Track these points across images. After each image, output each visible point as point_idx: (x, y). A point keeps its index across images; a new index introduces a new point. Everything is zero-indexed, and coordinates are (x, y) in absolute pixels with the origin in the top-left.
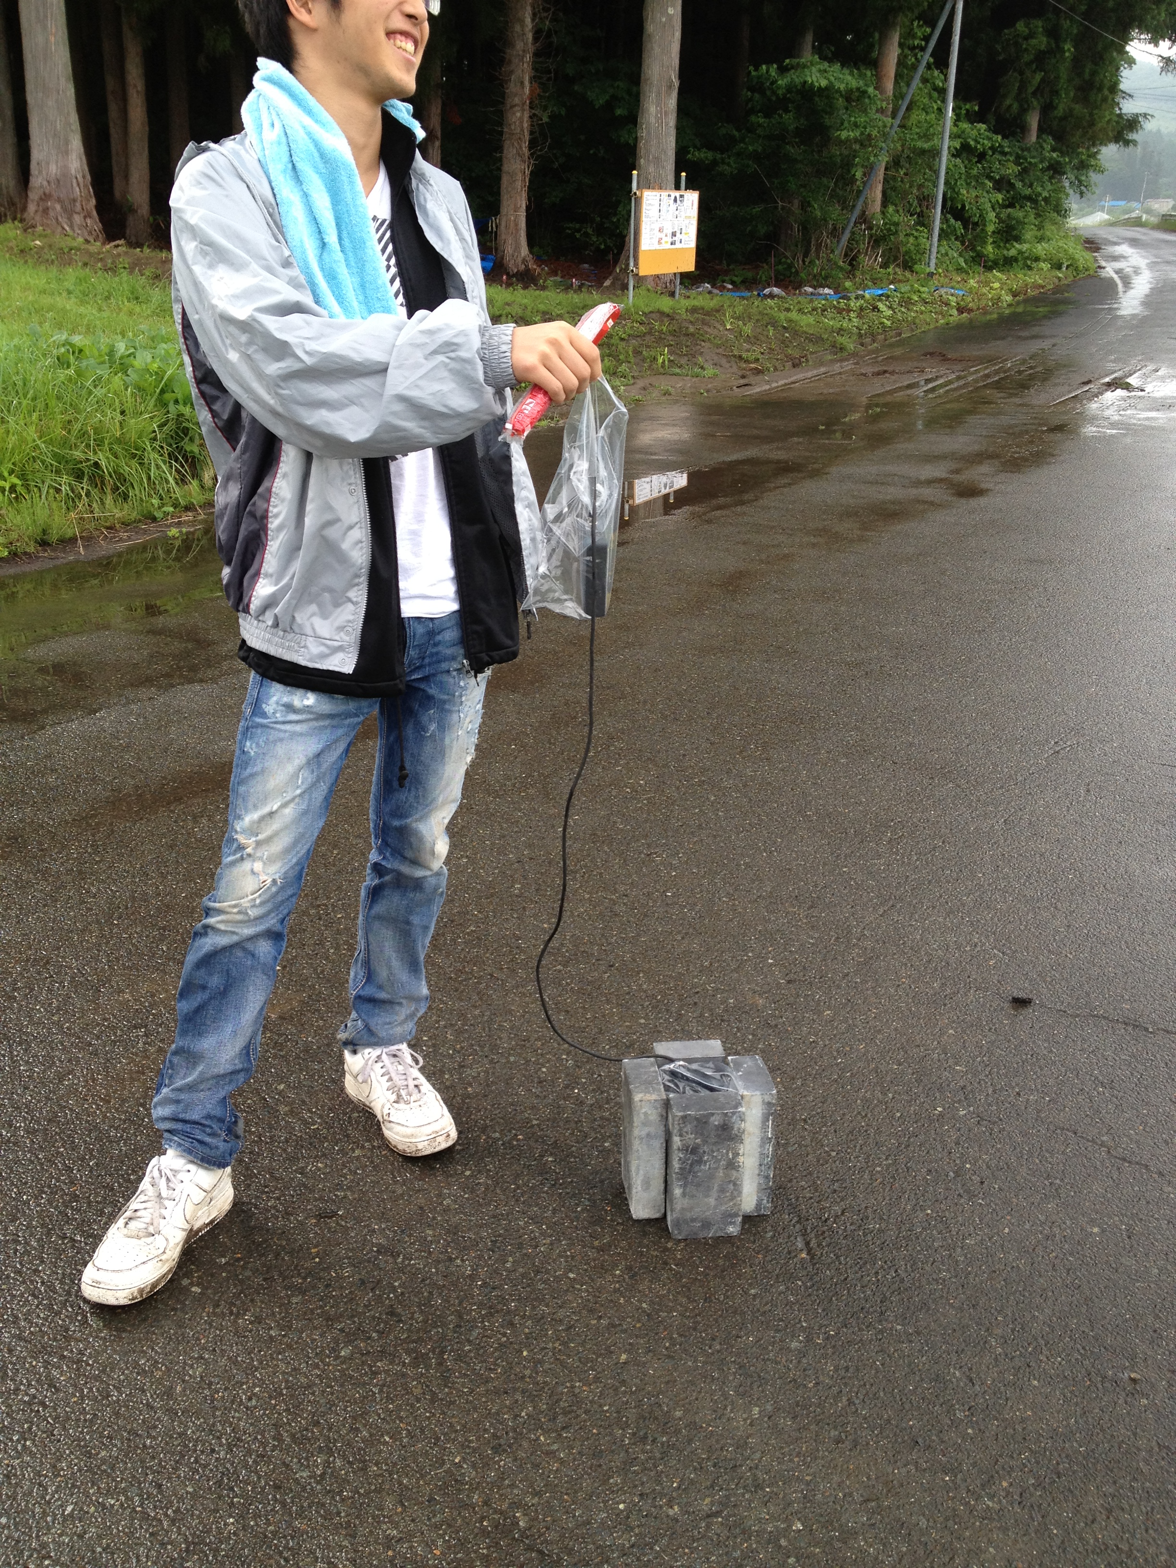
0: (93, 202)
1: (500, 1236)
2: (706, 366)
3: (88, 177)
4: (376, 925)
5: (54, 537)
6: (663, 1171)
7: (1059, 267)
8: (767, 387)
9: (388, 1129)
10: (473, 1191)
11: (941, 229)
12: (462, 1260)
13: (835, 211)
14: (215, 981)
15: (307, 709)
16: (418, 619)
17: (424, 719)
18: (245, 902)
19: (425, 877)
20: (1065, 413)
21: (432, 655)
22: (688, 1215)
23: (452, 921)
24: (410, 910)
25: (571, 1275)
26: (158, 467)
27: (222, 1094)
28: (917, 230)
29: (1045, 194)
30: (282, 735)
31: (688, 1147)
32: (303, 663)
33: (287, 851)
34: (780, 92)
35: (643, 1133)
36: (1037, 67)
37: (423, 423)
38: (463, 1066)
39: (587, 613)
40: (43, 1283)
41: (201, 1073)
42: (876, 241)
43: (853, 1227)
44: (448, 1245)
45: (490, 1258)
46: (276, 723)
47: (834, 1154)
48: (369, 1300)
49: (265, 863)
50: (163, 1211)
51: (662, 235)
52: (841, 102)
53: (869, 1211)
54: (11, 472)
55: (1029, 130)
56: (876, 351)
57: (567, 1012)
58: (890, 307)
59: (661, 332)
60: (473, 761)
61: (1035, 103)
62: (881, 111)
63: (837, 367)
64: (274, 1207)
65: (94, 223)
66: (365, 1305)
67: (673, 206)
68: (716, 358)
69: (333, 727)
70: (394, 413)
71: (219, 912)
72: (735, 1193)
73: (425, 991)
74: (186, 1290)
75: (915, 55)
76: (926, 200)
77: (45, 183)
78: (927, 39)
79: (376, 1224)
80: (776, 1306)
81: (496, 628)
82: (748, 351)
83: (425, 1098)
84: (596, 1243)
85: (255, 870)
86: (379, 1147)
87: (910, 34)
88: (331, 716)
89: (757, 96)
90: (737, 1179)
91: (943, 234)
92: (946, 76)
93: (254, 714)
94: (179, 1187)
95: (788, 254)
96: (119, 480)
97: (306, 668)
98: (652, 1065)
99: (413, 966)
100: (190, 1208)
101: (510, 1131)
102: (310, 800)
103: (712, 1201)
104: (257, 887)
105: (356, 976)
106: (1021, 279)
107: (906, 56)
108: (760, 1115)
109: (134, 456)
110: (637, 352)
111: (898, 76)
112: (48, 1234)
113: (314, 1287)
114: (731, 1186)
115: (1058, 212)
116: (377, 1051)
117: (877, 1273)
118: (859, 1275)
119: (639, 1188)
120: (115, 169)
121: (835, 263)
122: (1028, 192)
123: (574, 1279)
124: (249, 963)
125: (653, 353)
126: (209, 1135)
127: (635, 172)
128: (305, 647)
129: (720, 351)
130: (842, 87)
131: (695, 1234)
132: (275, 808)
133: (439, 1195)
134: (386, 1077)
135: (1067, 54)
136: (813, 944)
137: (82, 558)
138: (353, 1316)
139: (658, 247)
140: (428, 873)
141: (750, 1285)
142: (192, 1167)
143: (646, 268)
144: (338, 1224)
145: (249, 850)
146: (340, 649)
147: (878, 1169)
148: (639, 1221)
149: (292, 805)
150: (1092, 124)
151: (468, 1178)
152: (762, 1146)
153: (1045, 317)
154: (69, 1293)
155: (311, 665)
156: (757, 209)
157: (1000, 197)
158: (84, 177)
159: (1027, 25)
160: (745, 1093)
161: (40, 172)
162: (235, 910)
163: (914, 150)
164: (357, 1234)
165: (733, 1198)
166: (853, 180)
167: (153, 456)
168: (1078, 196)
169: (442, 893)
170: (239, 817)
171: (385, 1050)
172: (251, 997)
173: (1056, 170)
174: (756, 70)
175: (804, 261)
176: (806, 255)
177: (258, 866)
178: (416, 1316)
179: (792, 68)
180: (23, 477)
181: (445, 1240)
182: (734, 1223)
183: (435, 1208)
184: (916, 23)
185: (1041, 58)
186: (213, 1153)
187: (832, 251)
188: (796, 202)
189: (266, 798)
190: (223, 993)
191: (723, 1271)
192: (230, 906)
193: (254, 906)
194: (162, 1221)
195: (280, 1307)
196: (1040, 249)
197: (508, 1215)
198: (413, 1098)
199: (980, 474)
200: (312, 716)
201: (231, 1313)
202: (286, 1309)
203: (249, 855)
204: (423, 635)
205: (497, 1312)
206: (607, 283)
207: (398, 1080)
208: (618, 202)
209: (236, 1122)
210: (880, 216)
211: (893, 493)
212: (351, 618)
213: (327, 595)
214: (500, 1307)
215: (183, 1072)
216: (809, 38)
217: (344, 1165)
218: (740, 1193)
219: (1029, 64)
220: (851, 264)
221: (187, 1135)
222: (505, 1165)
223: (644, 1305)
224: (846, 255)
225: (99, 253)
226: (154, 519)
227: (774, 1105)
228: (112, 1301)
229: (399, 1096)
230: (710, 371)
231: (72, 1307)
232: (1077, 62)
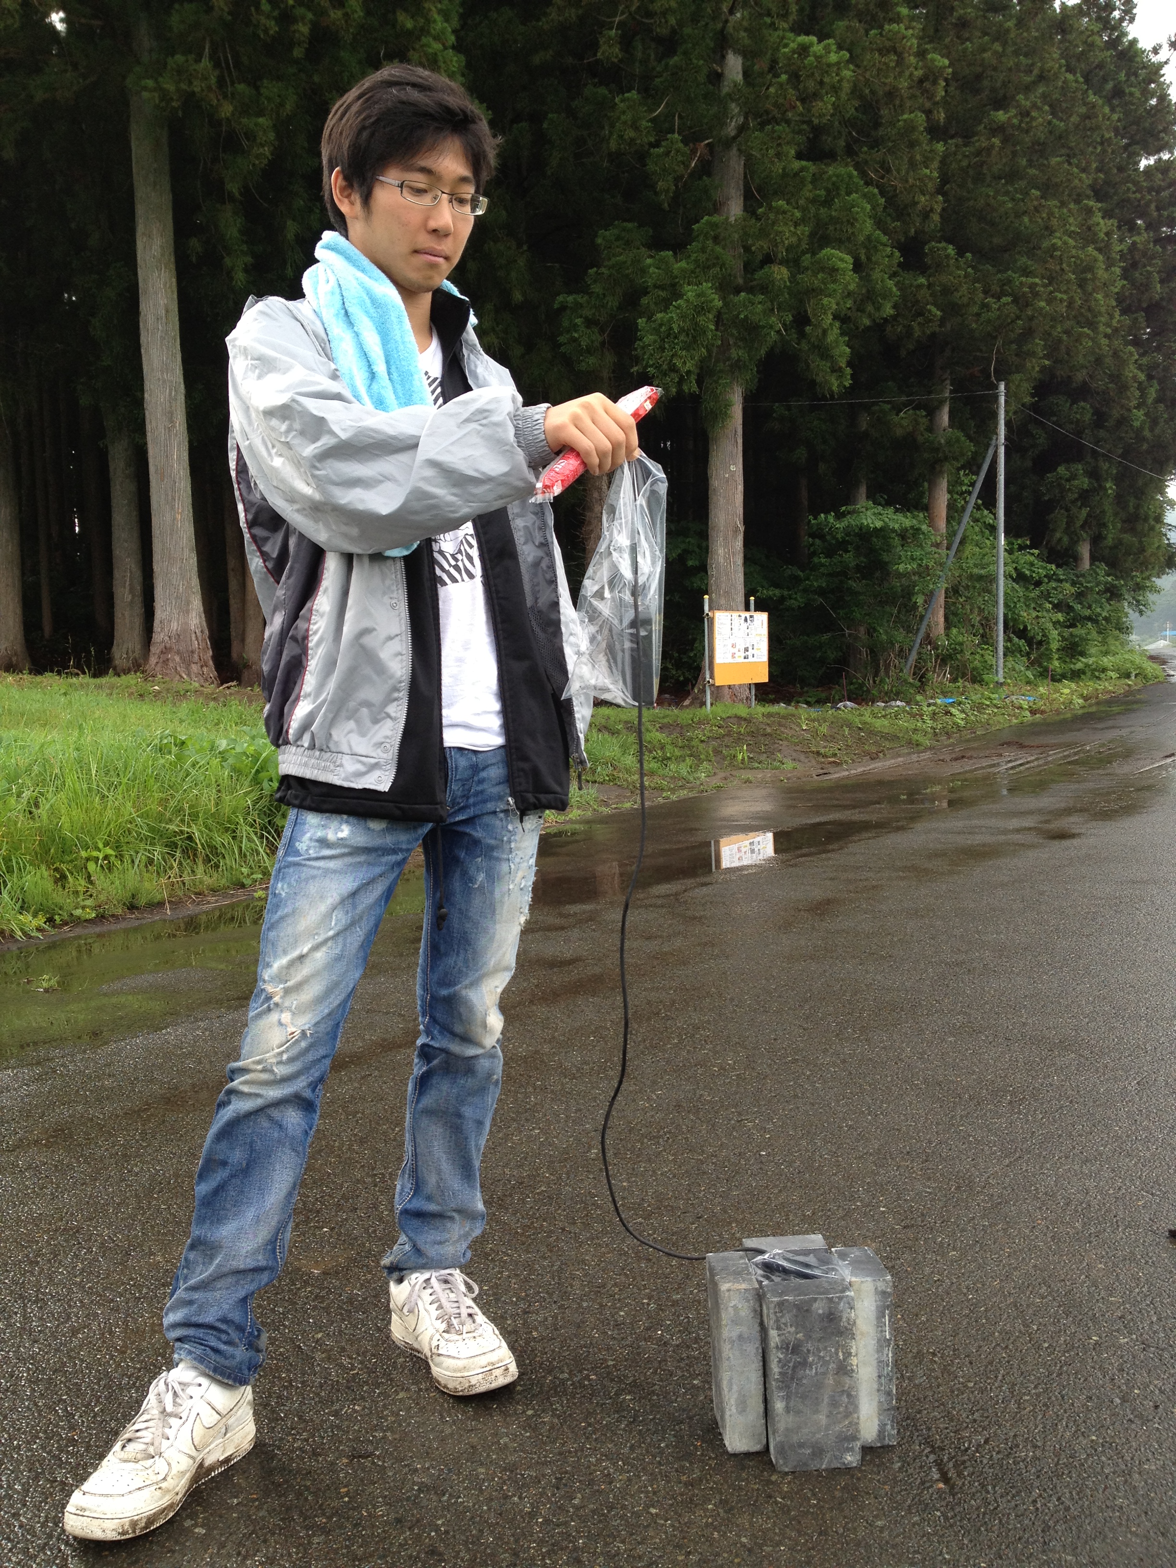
0: (210, 653)
1: (566, 1472)
2: (785, 760)
3: (207, 632)
4: (425, 1122)
5: (142, 901)
6: (761, 1387)
7: (1128, 676)
8: (847, 773)
9: (436, 1365)
10: (534, 1429)
11: (1006, 648)
12: (520, 1498)
13: (900, 635)
14: (237, 1156)
15: (341, 843)
16: (460, 749)
17: (472, 871)
18: (270, 1058)
19: (476, 1057)
20: (1149, 778)
21: (477, 794)
22: (795, 1439)
23: (522, 1183)
24: (461, 1101)
25: (653, 1511)
26: (250, 840)
27: (241, 1294)
28: (982, 649)
29: (1104, 614)
30: (315, 872)
31: (788, 1345)
32: (337, 781)
33: (319, 1000)
34: (839, 536)
35: (734, 1334)
36: (1082, 504)
37: (455, 490)
38: (529, 1312)
39: (634, 699)
40: (21, 1527)
41: (219, 1266)
42: (943, 660)
43: (999, 1456)
44: (504, 1483)
45: (554, 1495)
46: (309, 859)
47: (971, 1385)
48: (405, 1539)
49: (294, 1014)
50: (167, 1430)
51: (735, 650)
52: (897, 541)
53: (1019, 1439)
54: (106, 844)
55: (1082, 559)
56: (952, 745)
57: (650, 1260)
58: (963, 711)
59: (739, 733)
60: (527, 922)
61: (1085, 535)
62: (937, 545)
63: (914, 757)
64: (300, 1449)
65: (210, 671)
66: (400, 1544)
67: (745, 625)
68: (794, 754)
69: (369, 864)
70: (424, 479)
71: (244, 1071)
72: (851, 1408)
73: (480, 1206)
74: (188, 1531)
75: (965, 499)
76: (987, 623)
77: (167, 638)
78: (973, 484)
79: (419, 1463)
80: (910, 1538)
81: (544, 769)
82: (825, 747)
83: (481, 1330)
84: (684, 1478)
85: (283, 1021)
86: (427, 1390)
87: (958, 482)
88: (367, 850)
89: (817, 541)
90: (851, 1388)
91: (1007, 652)
92: (994, 514)
93: (286, 854)
94: (186, 1404)
95: (858, 675)
96: (211, 852)
97: (341, 788)
98: (741, 1257)
99: (466, 1169)
100: (199, 1432)
101: (580, 1372)
102: (345, 945)
103: (822, 1419)
104: (284, 1039)
105: (402, 1190)
106: (1089, 686)
107: (955, 500)
108: (873, 1308)
109: (227, 830)
110: (717, 752)
111: (949, 519)
112: (36, 1478)
113: (341, 1527)
114: (845, 1399)
115: (1120, 630)
116: (427, 1275)
117: (1035, 1501)
118: (1013, 1503)
119: (734, 1410)
120: (233, 634)
121: (905, 681)
122: (1087, 612)
123: (656, 1514)
124: (276, 1135)
125: (732, 752)
126: (225, 1343)
127: (706, 597)
128: (341, 765)
129: (798, 748)
130: (897, 526)
131: (805, 1464)
132: (305, 950)
133: (496, 1435)
134: (436, 1305)
135: (1110, 491)
136: (930, 1193)
137: (167, 918)
138: (385, 1556)
139: (732, 661)
140: (480, 1051)
141: (876, 1517)
142: (205, 1381)
143: (720, 680)
144: (373, 1463)
145: (277, 999)
146: (375, 766)
147: (1027, 1398)
148: (735, 1455)
149: (324, 949)
150: (1142, 550)
151: (530, 1417)
152: (880, 1349)
153: (1118, 714)
154: (50, 1536)
155: (346, 784)
156: (825, 637)
157: (1060, 617)
158: (202, 632)
159: (1067, 469)
160: (854, 1279)
161: (162, 629)
162: (260, 1067)
163: (971, 577)
164: (395, 1474)
165: (848, 1415)
166: (915, 606)
167: (244, 830)
168: (1137, 614)
169: (497, 1081)
170: (268, 965)
171: (434, 1274)
172: (277, 1177)
173: (1113, 593)
174: (815, 518)
175: (874, 682)
176: (876, 674)
177: (286, 1017)
178: (462, 1554)
179: (849, 513)
180: (117, 847)
181: (500, 1478)
182: (851, 1449)
183: (490, 1447)
184: (962, 473)
185: (1085, 496)
186: (227, 1363)
187: (901, 671)
188: (862, 629)
189: (296, 941)
190: (246, 1171)
191: (840, 1504)
192: (254, 1063)
193: (280, 1063)
194: (164, 1441)
195: (297, 1548)
196: (1106, 661)
197: (576, 1452)
198: (466, 1329)
199: (1071, 823)
200: (346, 850)
201: (239, 1554)
202: (305, 1550)
203: (277, 1005)
204: (465, 769)
205: (562, 1549)
206: (687, 702)
207: (449, 1307)
208: (694, 640)
209: (259, 1336)
210: (944, 638)
211: (978, 839)
212: (389, 733)
213: (365, 711)
214: (564, 1544)
215: (199, 1269)
216: (863, 490)
217: (384, 1406)
218: (856, 1408)
219: (1074, 502)
220: (920, 681)
221: (200, 1342)
222: (574, 1404)
223: (744, 1540)
224: (914, 674)
225: (213, 694)
226: (243, 886)
227: (889, 1294)
228: (98, 1535)
229: (450, 1325)
230: (789, 765)
231: (51, 1550)
232: (1120, 499)
